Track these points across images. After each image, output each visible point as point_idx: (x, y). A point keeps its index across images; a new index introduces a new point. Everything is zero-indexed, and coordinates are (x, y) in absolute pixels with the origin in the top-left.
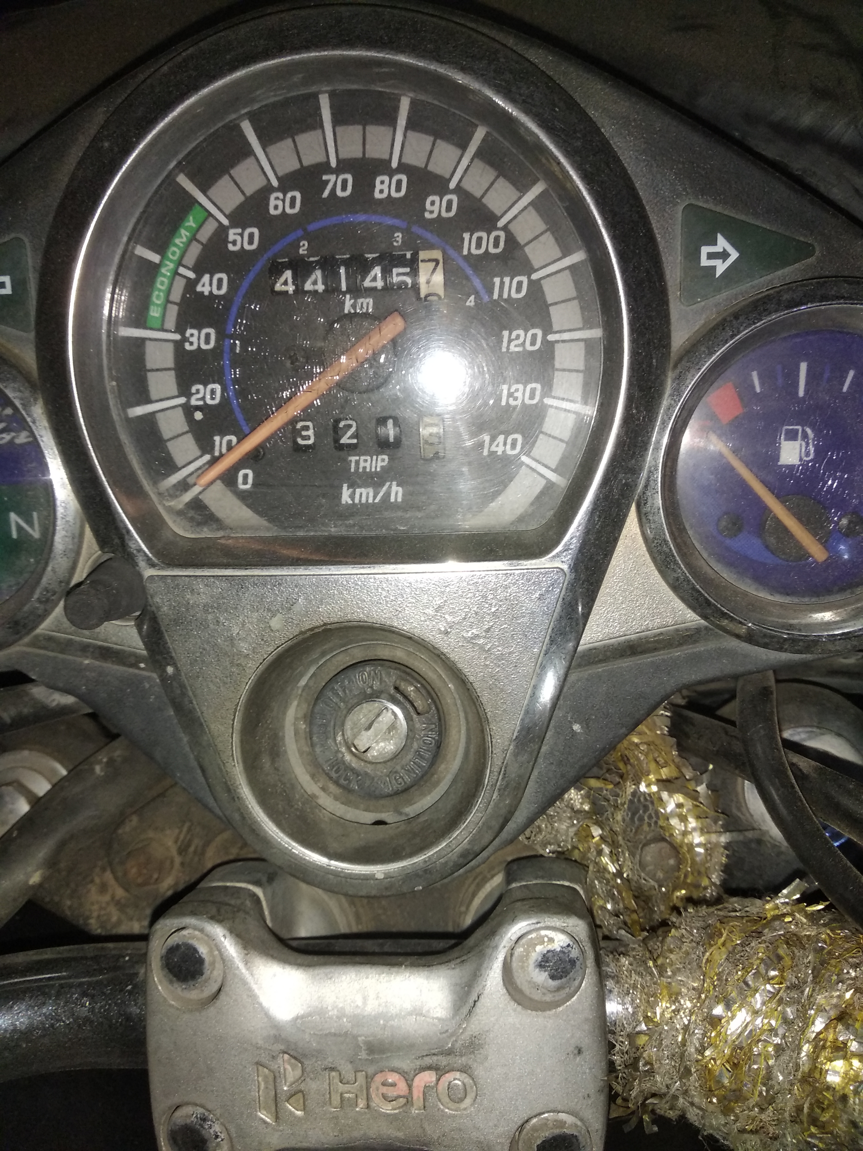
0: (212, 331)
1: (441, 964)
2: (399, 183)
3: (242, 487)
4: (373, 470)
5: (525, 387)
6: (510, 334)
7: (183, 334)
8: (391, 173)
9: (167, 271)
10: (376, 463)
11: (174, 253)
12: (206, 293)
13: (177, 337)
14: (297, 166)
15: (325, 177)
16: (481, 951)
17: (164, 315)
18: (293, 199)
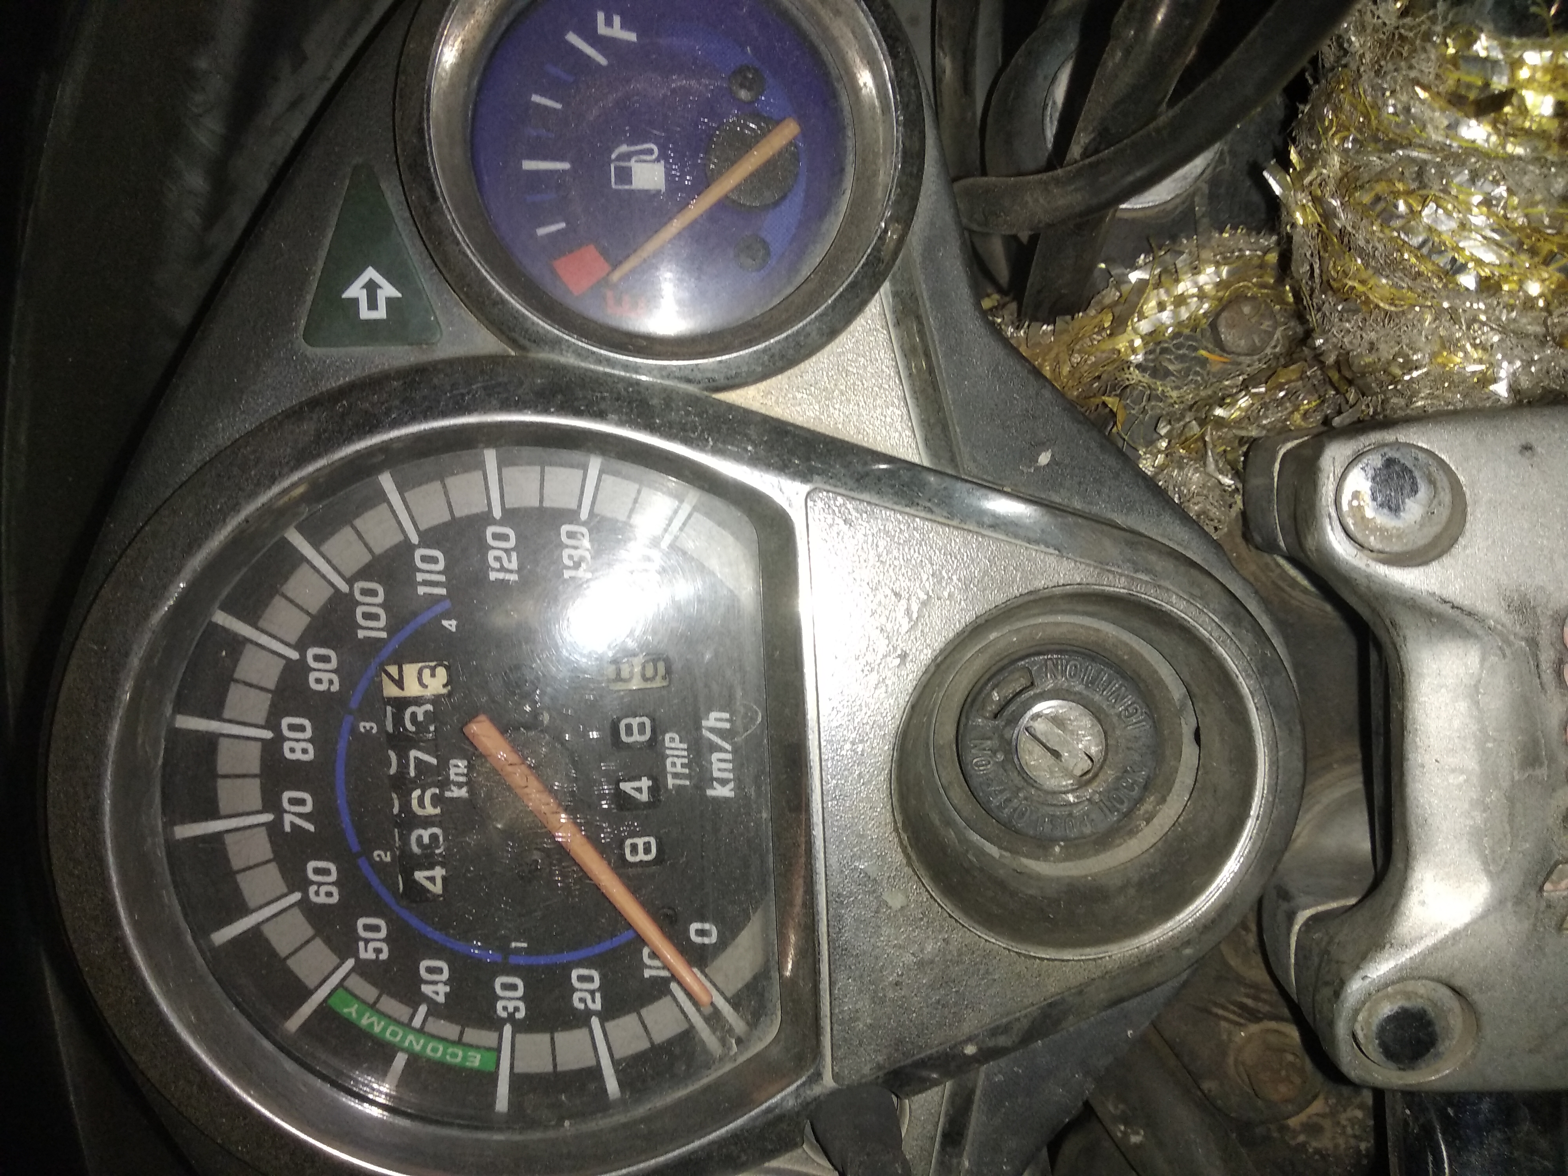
0: (499, 981)
1: (1399, 657)
2: (292, 727)
3: (713, 939)
4: (686, 753)
5: (567, 546)
6: (493, 569)
7: (503, 1022)
8: (280, 739)
9: (418, 1043)
10: (677, 749)
11: (393, 1034)
12: (448, 989)
13: (508, 1029)
14: (273, 868)
15: (287, 828)
16: (1377, 599)
17: (477, 1048)
18: (317, 871)
